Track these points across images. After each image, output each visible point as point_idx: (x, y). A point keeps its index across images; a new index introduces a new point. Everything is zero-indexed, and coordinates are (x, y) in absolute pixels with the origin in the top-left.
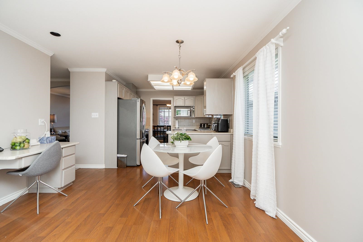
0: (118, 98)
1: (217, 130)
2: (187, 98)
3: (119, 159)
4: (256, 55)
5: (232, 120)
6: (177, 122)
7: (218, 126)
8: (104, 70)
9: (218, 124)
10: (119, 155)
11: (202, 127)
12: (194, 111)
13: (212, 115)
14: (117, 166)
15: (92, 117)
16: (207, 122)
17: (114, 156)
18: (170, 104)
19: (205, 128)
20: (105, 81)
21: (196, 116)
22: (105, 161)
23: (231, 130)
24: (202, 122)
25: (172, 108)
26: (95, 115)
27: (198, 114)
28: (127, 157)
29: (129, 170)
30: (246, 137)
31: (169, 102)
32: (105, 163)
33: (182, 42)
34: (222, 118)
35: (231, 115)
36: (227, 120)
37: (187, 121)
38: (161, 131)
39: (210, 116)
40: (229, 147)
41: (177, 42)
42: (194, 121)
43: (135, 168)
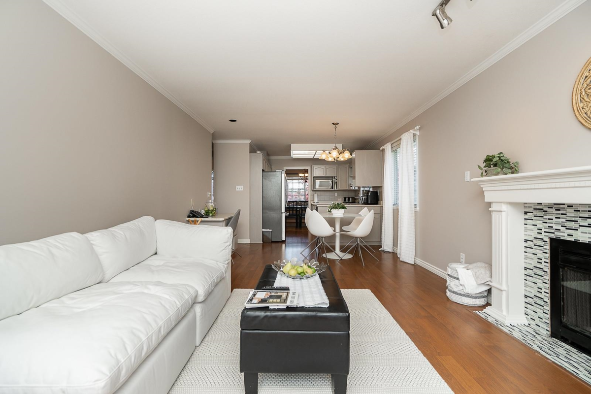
0: (263, 171)
1: (366, 203)
2: (327, 167)
3: (264, 233)
4: (402, 137)
5: (381, 193)
6: (316, 195)
7: (367, 198)
8: (249, 141)
9: (367, 196)
10: (264, 230)
11: (347, 201)
12: (336, 182)
13: (359, 188)
14: (263, 242)
15: (237, 190)
16: (352, 195)
17: (259, 230)
18: (308, 173)
19: (350, 203)
20: (250, 152)
21: (340, 188)
22: (250, 237)
23: (381, 202)
24: (347, 195)
25: (310, 178)
26: (240, 188)
27: (341, 186)
28: (271, 231)
29: (274, 245)
30: (395, 207)
31: (306, 171)
32: (250, 238)
33: (338, 124)
34: (371, 190)
35: (381, 187)
36: (377, 192)
37: (328, 194)
38: (293, 208)
39: (357, 188)
40: (379, 219)
41: (333, 124)
42: (336, 194)
43: (280, 244)
